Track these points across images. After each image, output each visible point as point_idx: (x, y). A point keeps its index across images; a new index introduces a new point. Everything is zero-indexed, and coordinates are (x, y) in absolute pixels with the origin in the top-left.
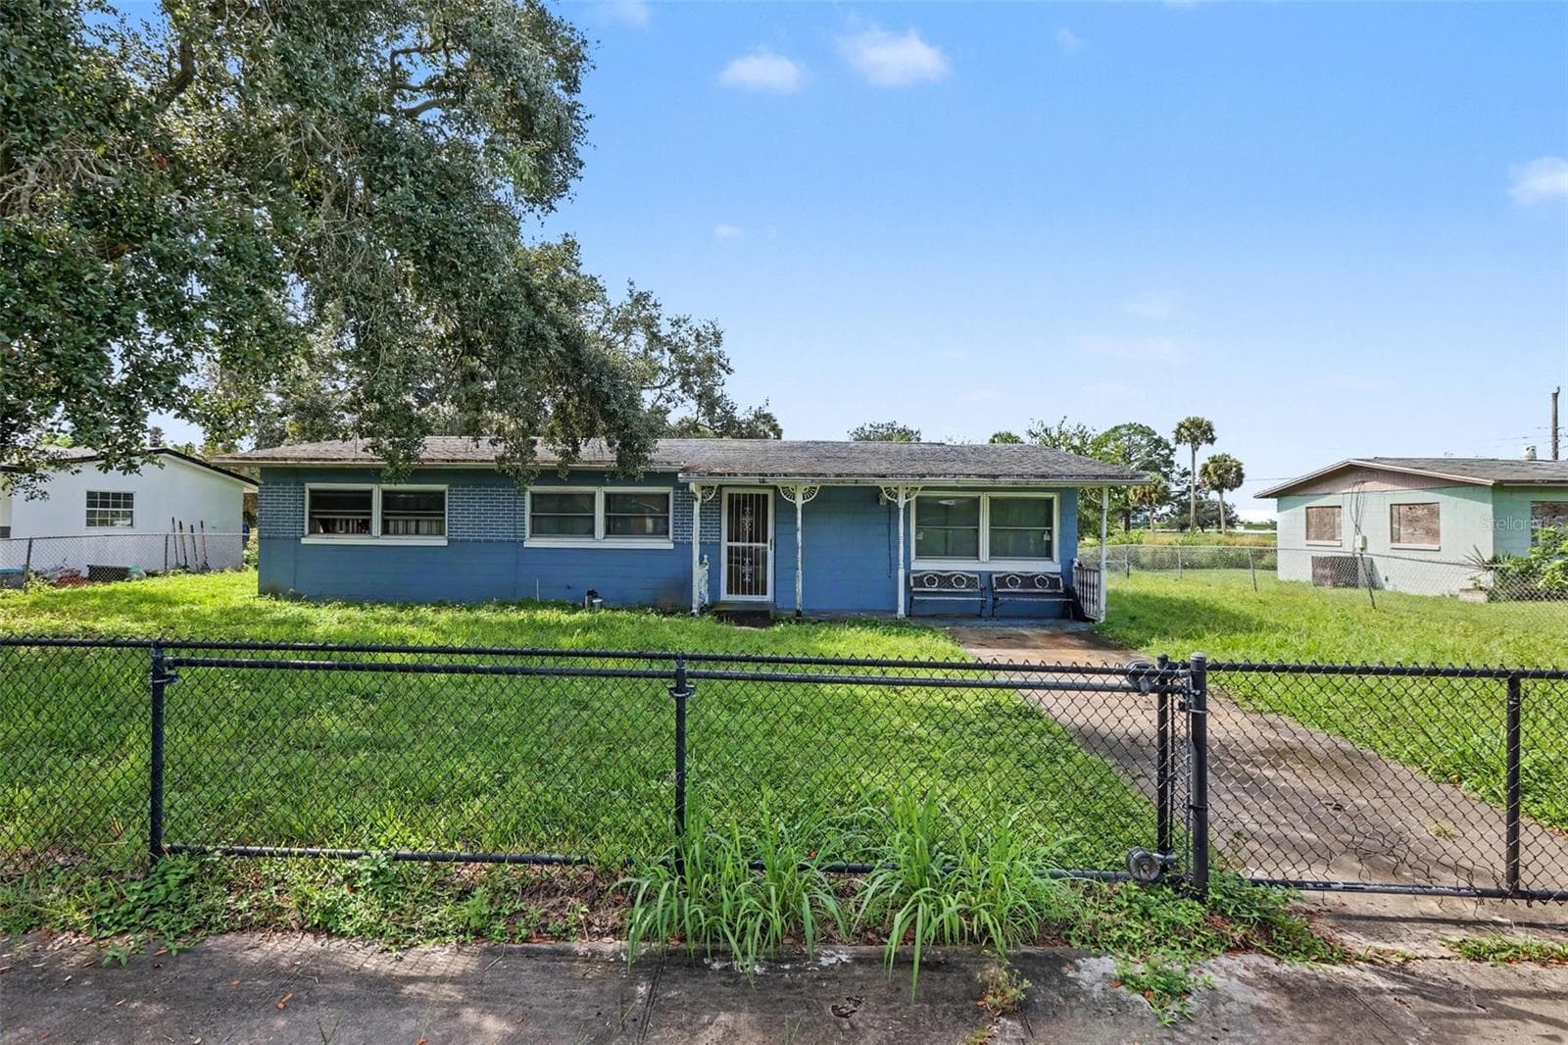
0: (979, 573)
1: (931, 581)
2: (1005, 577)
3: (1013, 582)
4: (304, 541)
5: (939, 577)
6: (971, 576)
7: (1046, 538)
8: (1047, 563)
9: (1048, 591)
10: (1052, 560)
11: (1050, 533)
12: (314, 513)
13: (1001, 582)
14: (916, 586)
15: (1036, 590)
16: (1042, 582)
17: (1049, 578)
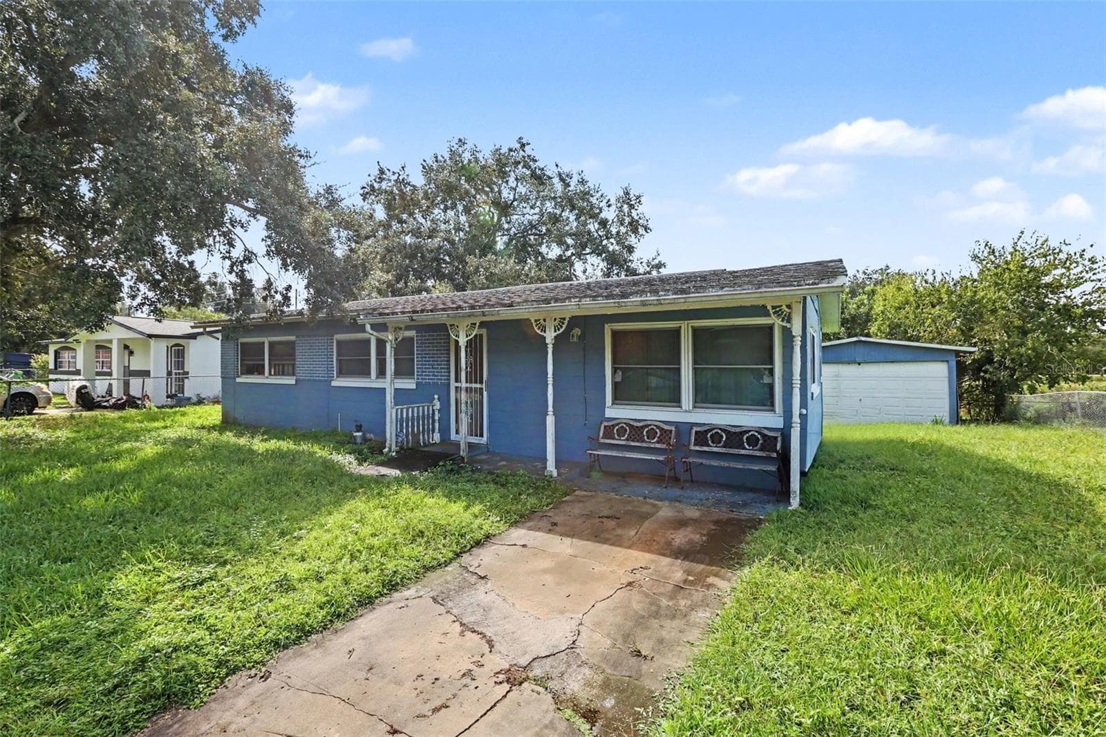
0: (676, 424)
1: (622, 432)
2: (706, 432)
3: (716, 439)
4: (238, 380)
5: (631, 426)
6: (666, 427)
7: (766, 380)
8: (768, 414)
9: (758, 454)
10: (773, 410)
11: (771, 372)
12: (244, 360)
13: (701, 438)
14: (605, 437)
15: (743, 452)
16: (753, 441)
17: (764, 436)
